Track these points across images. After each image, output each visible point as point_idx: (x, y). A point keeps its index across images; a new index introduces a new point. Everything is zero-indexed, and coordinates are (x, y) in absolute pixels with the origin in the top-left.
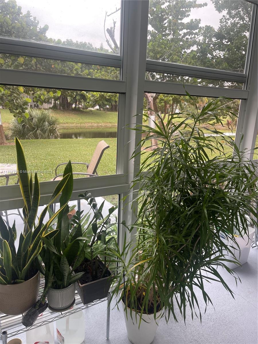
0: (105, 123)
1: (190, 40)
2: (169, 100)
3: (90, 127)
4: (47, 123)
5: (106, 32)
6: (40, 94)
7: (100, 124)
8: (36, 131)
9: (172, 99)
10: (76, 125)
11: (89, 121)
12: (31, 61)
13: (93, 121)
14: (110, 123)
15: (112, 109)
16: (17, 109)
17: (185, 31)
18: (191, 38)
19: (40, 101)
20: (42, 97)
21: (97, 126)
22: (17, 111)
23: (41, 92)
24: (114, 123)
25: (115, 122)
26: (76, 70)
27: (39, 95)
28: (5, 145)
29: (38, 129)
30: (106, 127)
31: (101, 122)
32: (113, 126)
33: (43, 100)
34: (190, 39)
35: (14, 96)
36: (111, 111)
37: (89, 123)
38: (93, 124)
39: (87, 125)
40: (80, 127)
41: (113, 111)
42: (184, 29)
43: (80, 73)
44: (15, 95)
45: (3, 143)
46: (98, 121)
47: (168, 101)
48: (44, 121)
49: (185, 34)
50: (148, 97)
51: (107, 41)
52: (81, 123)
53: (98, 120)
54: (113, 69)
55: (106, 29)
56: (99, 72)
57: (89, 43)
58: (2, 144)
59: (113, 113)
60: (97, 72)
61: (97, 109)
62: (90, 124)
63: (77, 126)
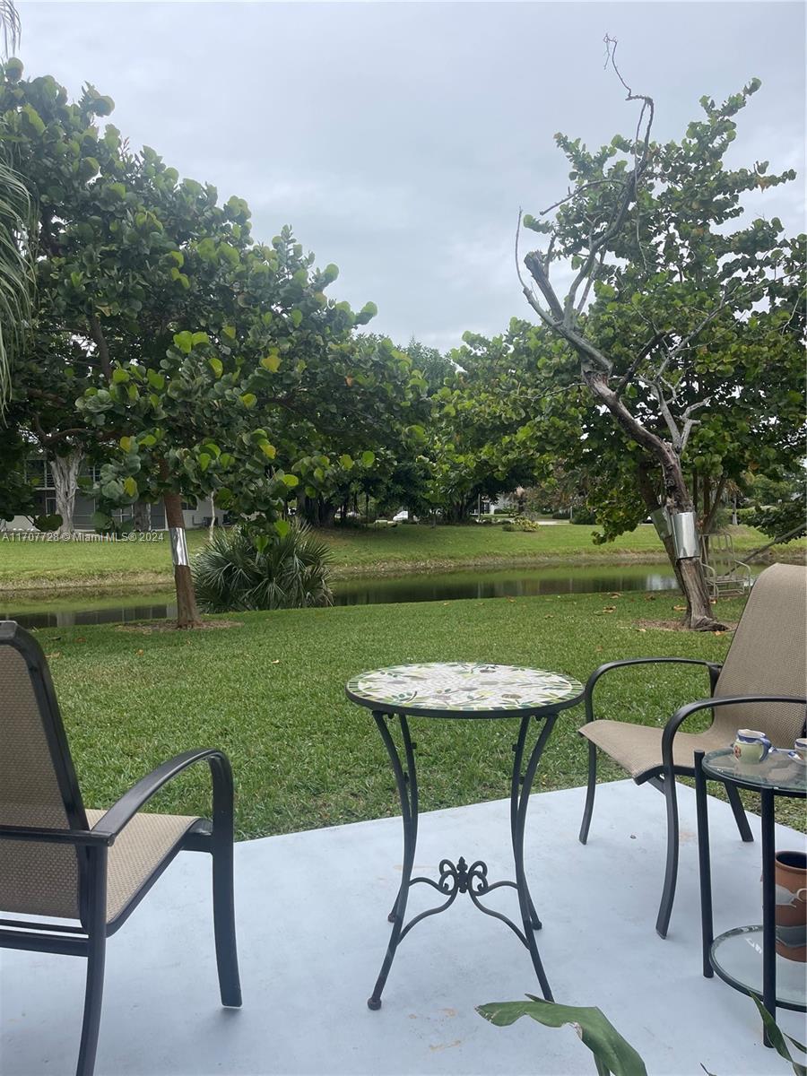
0: (436, 560)
1: (745, 283)
2: (714, 464)
3: (392, 574)
4: (296, 559)
5: (523, 267)
6: (311, 464)
7: (423, 564)
8: (266, 585)
9: (721, 459)
10: (351, 569)
11: (388, 555)
12: (291, 369)
13: (399, 555)
14: (451, 558)
15: (449, 519)
16: (249, 512)
17: (730, 257)
18: (749, 278)
19: (311, 485)
20: (317, 473)
21: (413, 570)
22: (253, 517)
23: (312, 460)
24: (464, 559)
25: (468, 555)
26: (415, 388)
27: (307, 468)
28: (195, 628)
29: (271, 580)
30: (440, 571)
31: (424, 556)
32: (460, 567)
33: (322, 481)
34: (746, 280)
35: (247, 471)
36: (447, 524)
37: (388, 560)
38: (400, 564)
39: (381, 567)
40: (360, 575)
41: (454, 525)
42: (727, 252)
43: (424, 396)
44: (248, 466)
45: (189, 621)
46: (416, 554)
47: (709, 467)
48: (290, 555)
49: (729, 269)
50: (664, 454)
51: (527, 293)
52: (364, 563)
53: (414, 553)
54: (513, 383)
55: (522, 257)
56: (465, 396)
57: (382, 336)
58: (186, 626)
59: (455, 528)
60: (460, 397)
61: (404, 521)
62: (392, 565)
63: (352, 573)
